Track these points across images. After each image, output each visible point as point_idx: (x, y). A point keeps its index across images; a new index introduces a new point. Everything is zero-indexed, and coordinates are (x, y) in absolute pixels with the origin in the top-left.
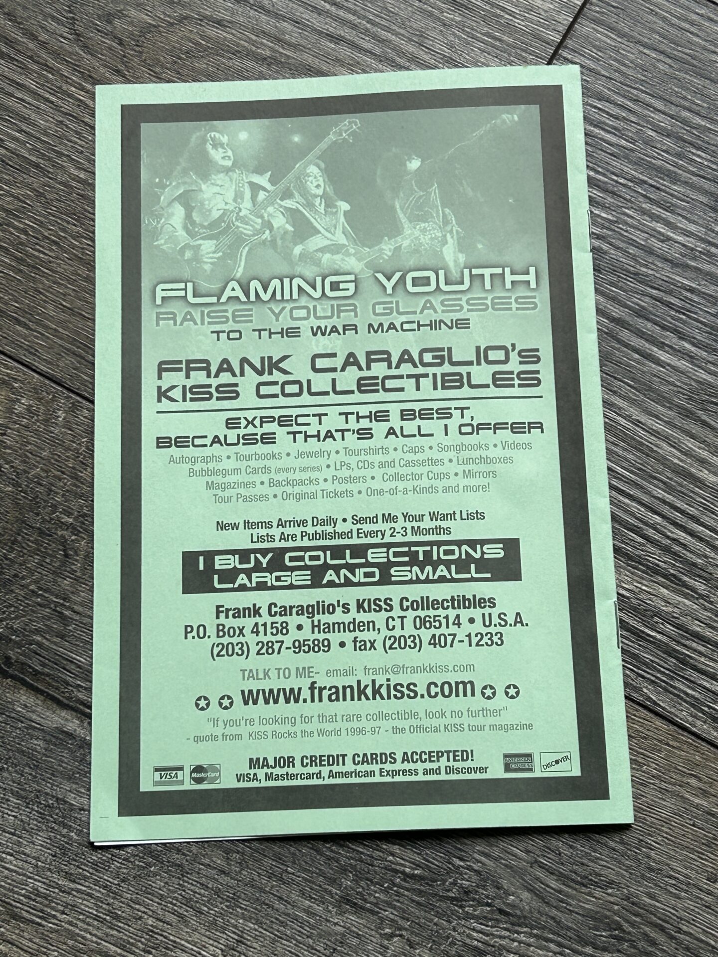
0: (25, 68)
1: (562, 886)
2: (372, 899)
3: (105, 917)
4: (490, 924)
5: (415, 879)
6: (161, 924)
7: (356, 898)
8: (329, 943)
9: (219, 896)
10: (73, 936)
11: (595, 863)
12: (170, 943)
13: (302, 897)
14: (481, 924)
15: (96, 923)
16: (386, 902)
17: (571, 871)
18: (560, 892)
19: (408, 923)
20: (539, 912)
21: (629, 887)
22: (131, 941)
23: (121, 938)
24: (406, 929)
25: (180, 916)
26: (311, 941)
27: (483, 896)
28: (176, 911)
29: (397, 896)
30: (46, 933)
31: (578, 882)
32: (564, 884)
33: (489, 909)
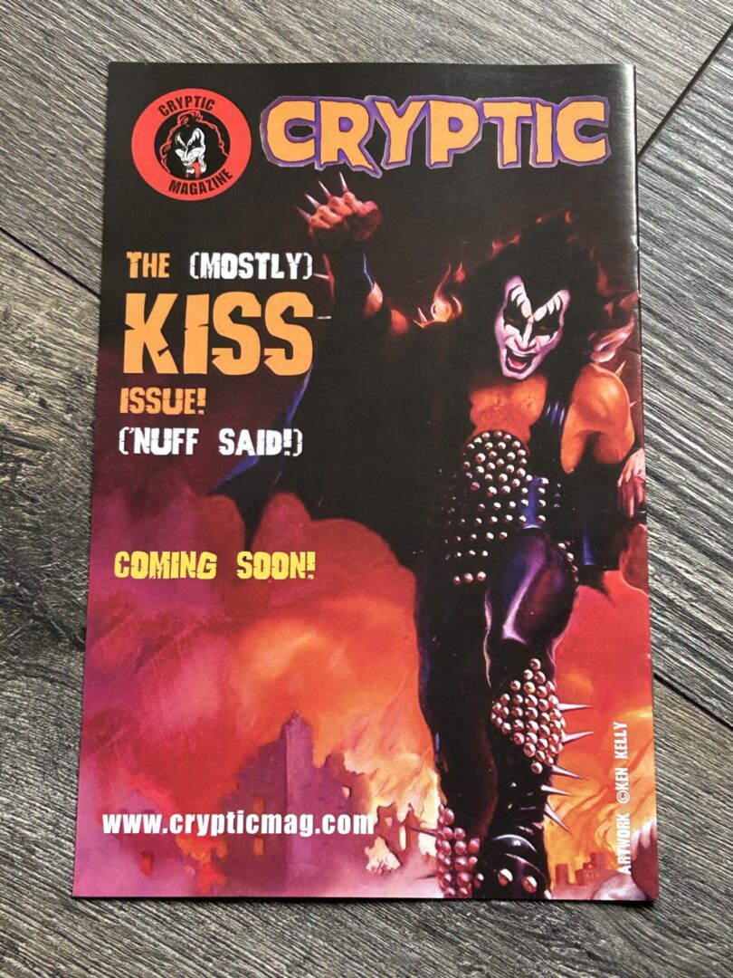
1: (658, 935)
2: (452, 928)
3: (165, 917)
4: (577, 967)
5: (500, 911)
6: (225, 931)
7: (436, 925)
8: (402, 970)
10: (129, 934)
11: (696, 913)
12: (232, 952)
14: (568, 966)
15: (155, 923)
16: (468, 933)
17: (669, 919)
18: (656, 940)
20: (631, 960)
22: (191, 945)
23: (181, 942)
24: (486, 964)
25: (246, 925)
26: (383, 966)
27: (572, 937)
28: (242, 919)
29: (480, 927)
30: (101, 928)
31: (676, 931)
32: (661, 933)
33: (577, 951)
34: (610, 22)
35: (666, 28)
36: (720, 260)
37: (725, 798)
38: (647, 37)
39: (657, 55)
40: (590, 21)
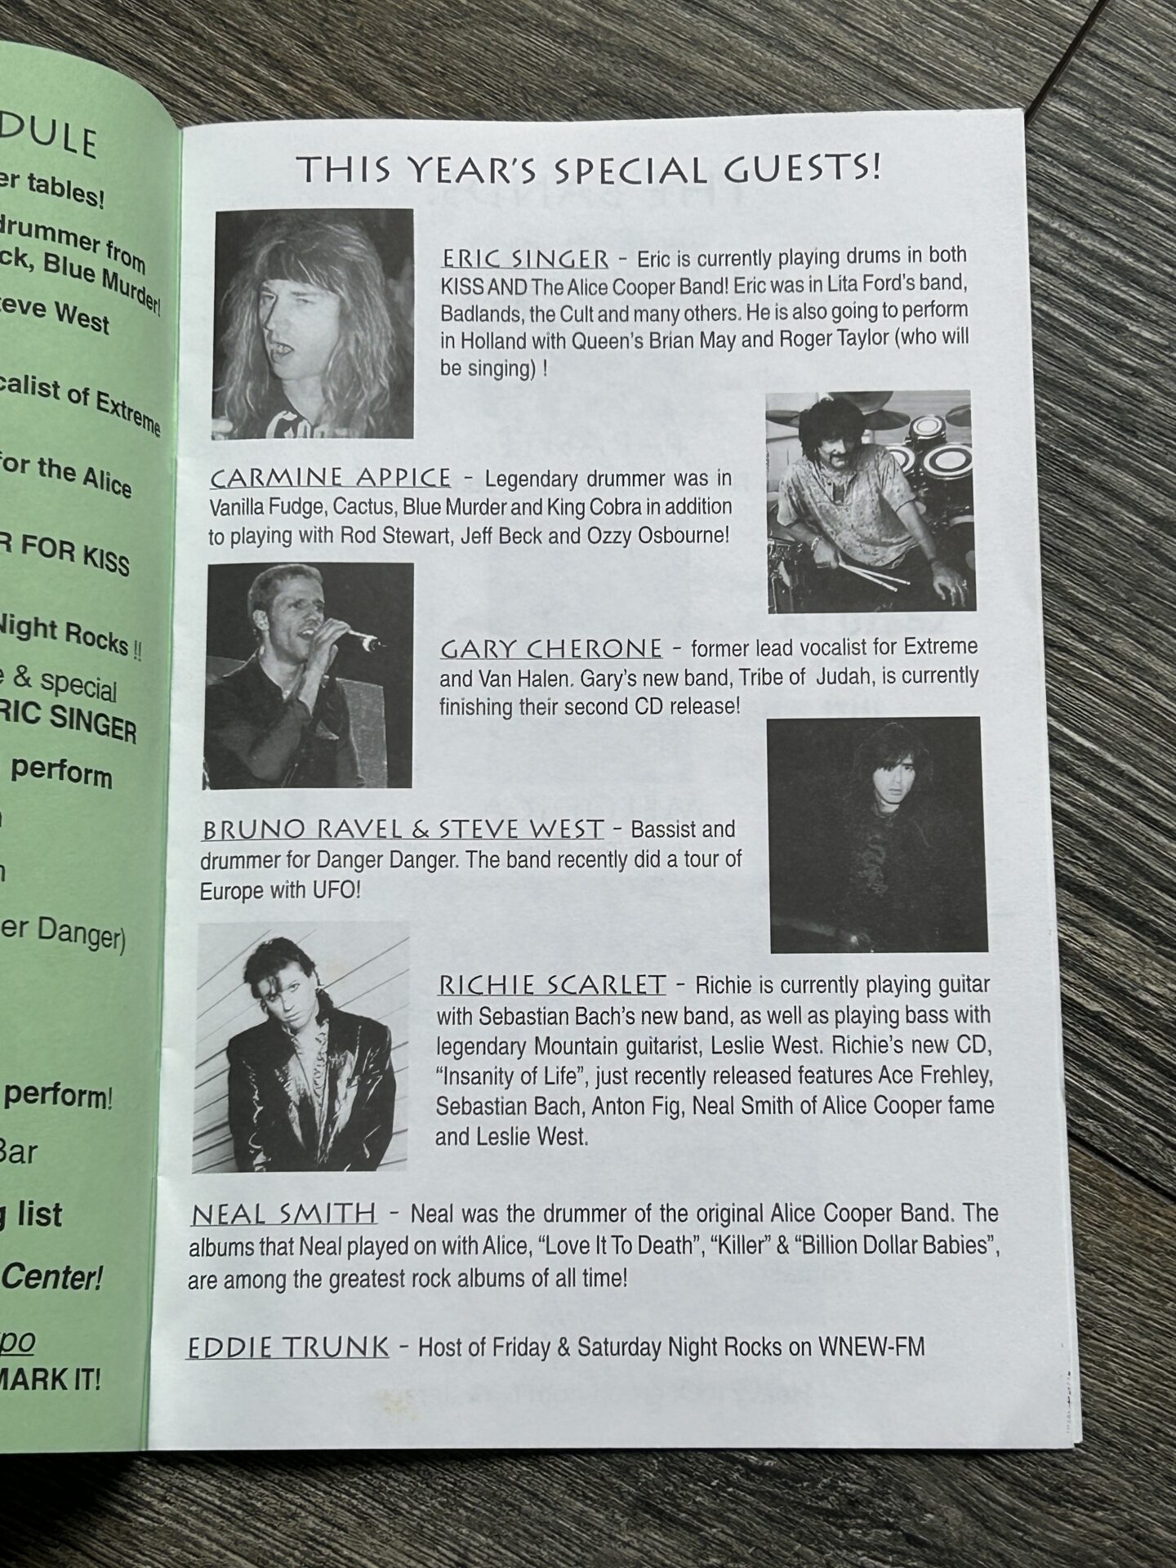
0: (153, 33)
1: (1018, 1502)
2: (690, 1506)
3: (234, 1510)
4: (890, 1559)
5: (765, 1476)
6: (330, 1528)
7: (663, 1502)
9: (428, 1486)
10: (178, 1540)
11: (1077, 1464)
12: (342, 1560)
13: (570, 1495)
14: (875, 1558)
15: (218, 1520)
16: (713, 1512)
17: (1034, 1476)
18: (1013, 1511)
19: (750, 1551)
20: (976, 1544)
21: (1132, 1508)
22: (277, 1553)
23: (260, 1548)
24: (746, 1560)
25: (363, 1516)
27: (880, 1511)
28: (354, 1507)
29: (732, 1502)
30: (133, 1532)
31: (1045, 1495)
32: (1021, 1498)
33: (889, 1533)
34: (881, 42)
35: (972, 47)
36: (1073, 417)
37: (1114, 1277)
38: (941, 62)
39: (959, 91)
40: (849, 42)
